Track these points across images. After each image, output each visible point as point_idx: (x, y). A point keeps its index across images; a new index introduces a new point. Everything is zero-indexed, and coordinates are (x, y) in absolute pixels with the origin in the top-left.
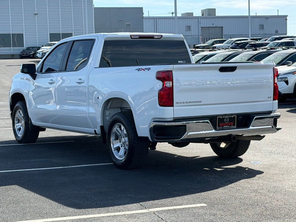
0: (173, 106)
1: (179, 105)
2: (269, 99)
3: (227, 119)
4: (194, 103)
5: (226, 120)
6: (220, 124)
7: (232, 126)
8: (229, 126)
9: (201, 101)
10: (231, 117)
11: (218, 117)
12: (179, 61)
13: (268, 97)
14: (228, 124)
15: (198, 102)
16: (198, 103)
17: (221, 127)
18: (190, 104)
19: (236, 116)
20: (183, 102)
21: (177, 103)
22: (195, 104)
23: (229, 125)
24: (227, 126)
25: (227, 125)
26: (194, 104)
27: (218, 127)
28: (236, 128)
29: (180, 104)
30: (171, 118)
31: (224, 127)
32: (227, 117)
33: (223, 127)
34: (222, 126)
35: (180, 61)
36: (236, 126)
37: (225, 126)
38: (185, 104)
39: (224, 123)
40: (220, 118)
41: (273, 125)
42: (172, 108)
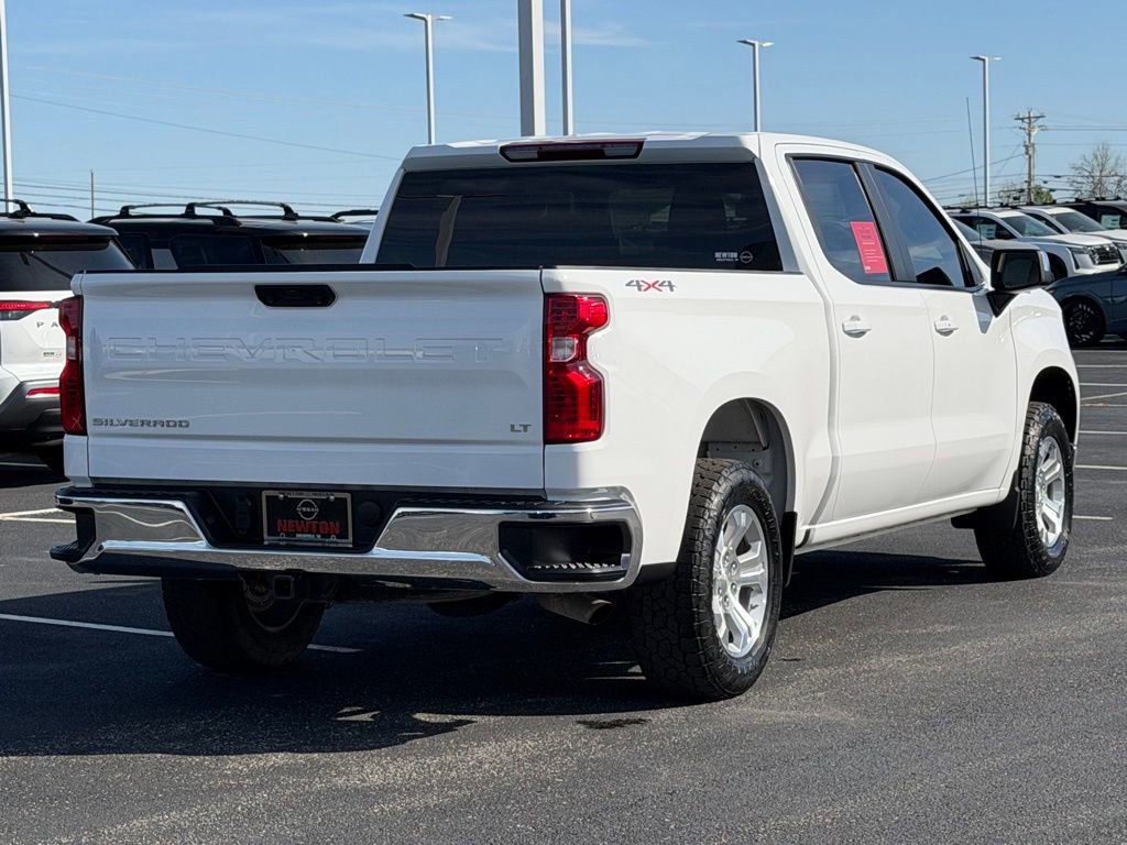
0: (84, 433)
1: (103, 429)
2: (521, 436)
3: (311, 506)
4: (158, 426)
5: (304, 509)
6: (280, 521)
7: (333, 538)
8: (319, 536)
9: (187, 423)
10: (328, 498)
11: (264, 494)
12: (718, 255)
13: (512, 426)
14: (314, 526)
15: (175, 426)
16: (176, 429)
17: (283, 536)
18: (146, 430)
19: (348, 496)
20: (119, 421)
21: (98, 422)
22: (165, 430)
23: (319, 533)
24: (309, 536)
25: (310, 532)
26: (159, 430)
27: (269, 535)
28: (350, 546)
29: (110, 429)
30: (82, 479)
31: (299, 536)
32: (307, 496)
33: (294, 535)
34: (288, 534)
35: (725, 255)
36: (351, 539)
37: (303, 533)
38: (129, 429)
39: (297, 522)
40: (277, 497)
41: (500, 551)
42: (83, 439)
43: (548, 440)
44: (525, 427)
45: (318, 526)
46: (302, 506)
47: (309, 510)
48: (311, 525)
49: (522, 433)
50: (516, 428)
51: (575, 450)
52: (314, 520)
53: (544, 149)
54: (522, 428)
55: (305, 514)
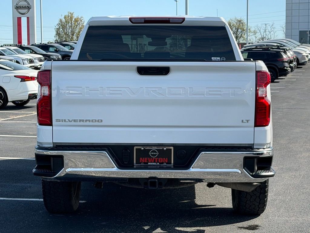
0: (51, 124)
1: (61, 123)
2: (243, 123)
3: (156, 152)
4: (88, 122)
5: (152, 153)
6: (141, 158)
7: (165, 164)
9: (102, 121)
10: (163, 149)
11: (135, 148)
15: (96, 122)
18: (81, 123)
19: (172, 148)
20: (69, 120)
21: (58, 120)
22: (91, 123)
23: (158, 162)
24: (154, 163)
27: (136, 163)
28: (173, 167)
29: (64, 123)
30: (49, 144)
31: (149, 164)
32: (154, 148)
33: (147, 163)
34: (144, 163)
35: (215, 58)
36: (173, 164)
37: (151, 162)
38: (73, 123)
39: (149, 158)
40: (141, 149)
41: (244, 168)
42: (50, 128)
43: (256, 126)
44: (248, 121)
45: (158, 160)
46: (152, 152)
47: (154, 153)
48: (155, 159)
49: (246, 123)
50: (244, 121)
51: (266, 129)
52: (156, 157)
53: (146, 19)
54: (246, 121)
55: (153, 155)
